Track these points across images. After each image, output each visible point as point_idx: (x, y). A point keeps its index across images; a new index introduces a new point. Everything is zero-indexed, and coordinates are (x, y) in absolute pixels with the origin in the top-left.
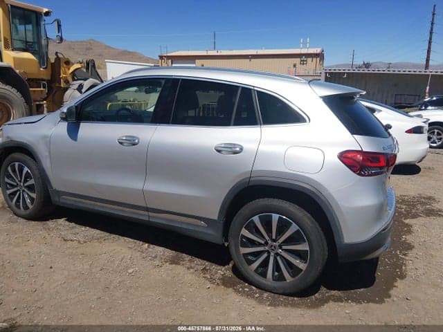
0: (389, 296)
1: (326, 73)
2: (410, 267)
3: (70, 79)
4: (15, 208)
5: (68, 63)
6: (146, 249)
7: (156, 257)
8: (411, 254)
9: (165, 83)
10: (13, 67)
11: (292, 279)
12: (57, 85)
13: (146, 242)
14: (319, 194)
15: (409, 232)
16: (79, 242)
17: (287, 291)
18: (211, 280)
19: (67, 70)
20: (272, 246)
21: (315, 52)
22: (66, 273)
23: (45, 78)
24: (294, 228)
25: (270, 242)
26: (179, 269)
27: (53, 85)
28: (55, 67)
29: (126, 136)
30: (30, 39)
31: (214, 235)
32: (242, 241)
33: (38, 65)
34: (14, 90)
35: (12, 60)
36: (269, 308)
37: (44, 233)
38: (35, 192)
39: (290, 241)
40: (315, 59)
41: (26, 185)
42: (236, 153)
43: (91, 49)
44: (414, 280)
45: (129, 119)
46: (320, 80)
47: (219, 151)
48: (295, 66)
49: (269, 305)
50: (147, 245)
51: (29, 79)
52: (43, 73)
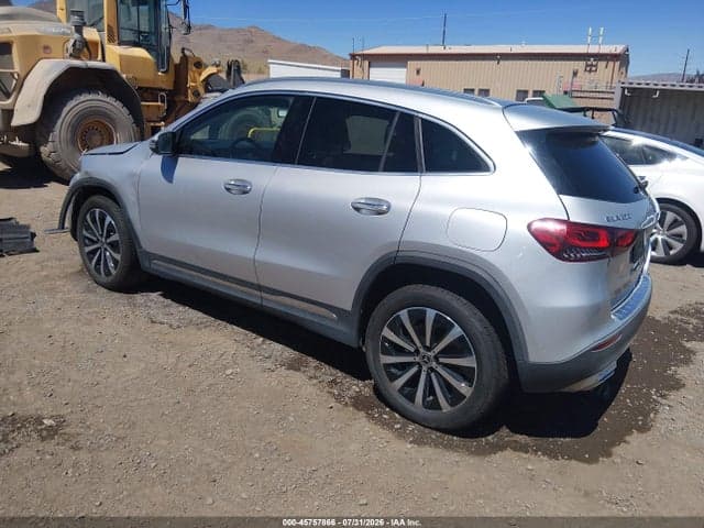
0: (609, 455)
1: (623, 89)
2: (663, 416)
3: (201, 90)
4: (94, 272)
5: (199, 65)
6: (259, 345)
7: (269, 357)
8: (673, 395)
9: (294, 103)
10: (119, 71)
11: (449, 408)
12: (183, 98)
13: (262, 335)
14: (495, 285)
15: (687, 362)
16: (171, 326)
17: (443, 426)
18: (338, 398)
19: (196, 75)
20: (424, 357)
21: (613, 52)
22: (143, 365)
23: (164, 87)
24: (457, 331)
25: (422, 350)
26: (297, 377)
27: (177, 99)
28: (180, 71)
29: (235, 180)
30: (145, 27)
31: (345, 333)
32: (383, 345)
33: (154, 67)
34: (118, 104)
35: (118, 58)
36: (409, 446)
37: (127, 310)
38: (119, 253)
39: (450, 351)
40: (611, 64)
41: (108, 241)
42: (380, 213)
43: (252, 41)
44: (662, 436)
45: (250, 155)
46: (611, 99)
47: (357, 209)
48: (575, 74)
49: (411, 442)
50: (261, 339)
51: (140, 88)
52: (163, 80)
